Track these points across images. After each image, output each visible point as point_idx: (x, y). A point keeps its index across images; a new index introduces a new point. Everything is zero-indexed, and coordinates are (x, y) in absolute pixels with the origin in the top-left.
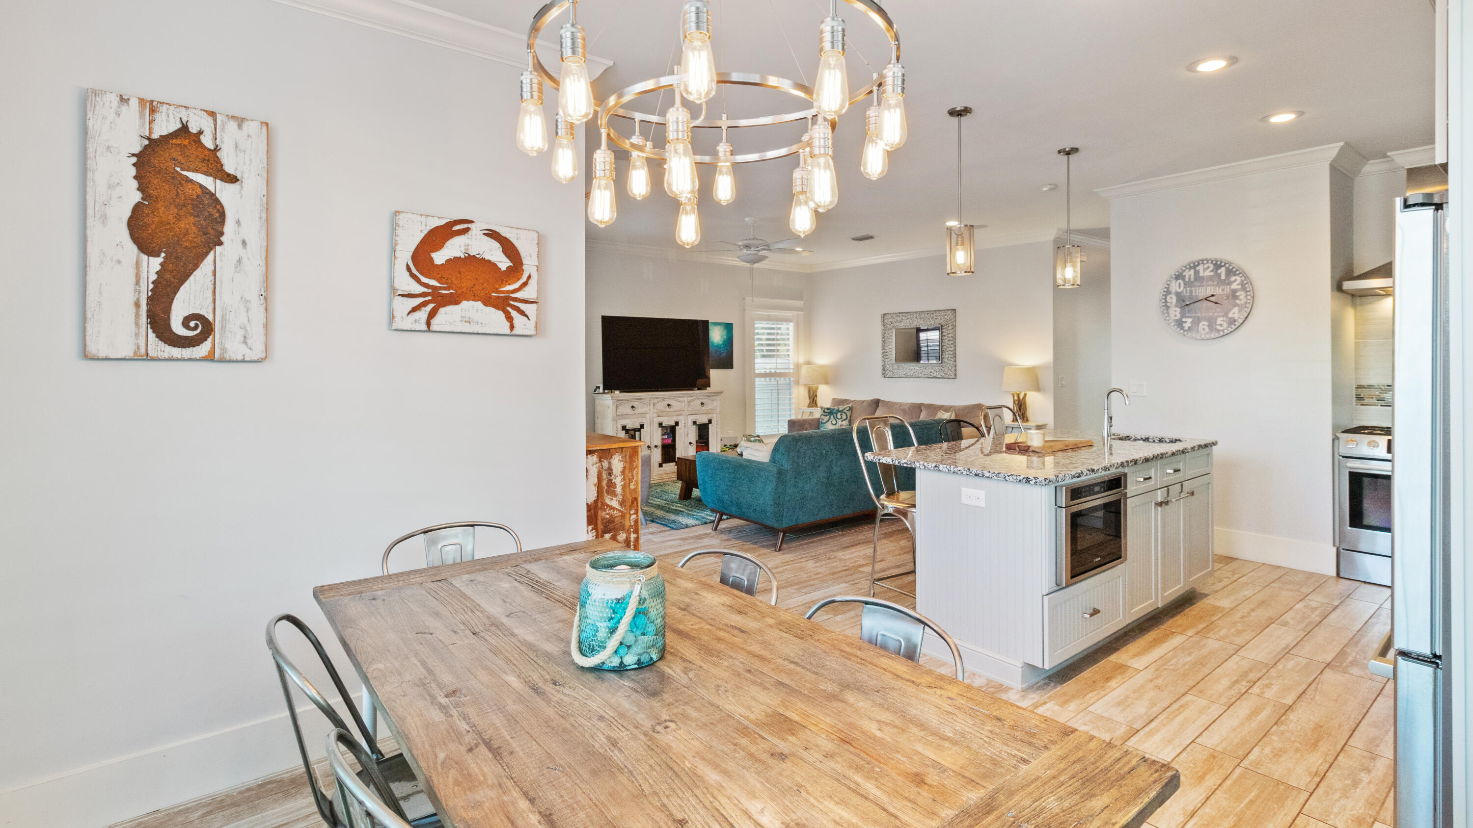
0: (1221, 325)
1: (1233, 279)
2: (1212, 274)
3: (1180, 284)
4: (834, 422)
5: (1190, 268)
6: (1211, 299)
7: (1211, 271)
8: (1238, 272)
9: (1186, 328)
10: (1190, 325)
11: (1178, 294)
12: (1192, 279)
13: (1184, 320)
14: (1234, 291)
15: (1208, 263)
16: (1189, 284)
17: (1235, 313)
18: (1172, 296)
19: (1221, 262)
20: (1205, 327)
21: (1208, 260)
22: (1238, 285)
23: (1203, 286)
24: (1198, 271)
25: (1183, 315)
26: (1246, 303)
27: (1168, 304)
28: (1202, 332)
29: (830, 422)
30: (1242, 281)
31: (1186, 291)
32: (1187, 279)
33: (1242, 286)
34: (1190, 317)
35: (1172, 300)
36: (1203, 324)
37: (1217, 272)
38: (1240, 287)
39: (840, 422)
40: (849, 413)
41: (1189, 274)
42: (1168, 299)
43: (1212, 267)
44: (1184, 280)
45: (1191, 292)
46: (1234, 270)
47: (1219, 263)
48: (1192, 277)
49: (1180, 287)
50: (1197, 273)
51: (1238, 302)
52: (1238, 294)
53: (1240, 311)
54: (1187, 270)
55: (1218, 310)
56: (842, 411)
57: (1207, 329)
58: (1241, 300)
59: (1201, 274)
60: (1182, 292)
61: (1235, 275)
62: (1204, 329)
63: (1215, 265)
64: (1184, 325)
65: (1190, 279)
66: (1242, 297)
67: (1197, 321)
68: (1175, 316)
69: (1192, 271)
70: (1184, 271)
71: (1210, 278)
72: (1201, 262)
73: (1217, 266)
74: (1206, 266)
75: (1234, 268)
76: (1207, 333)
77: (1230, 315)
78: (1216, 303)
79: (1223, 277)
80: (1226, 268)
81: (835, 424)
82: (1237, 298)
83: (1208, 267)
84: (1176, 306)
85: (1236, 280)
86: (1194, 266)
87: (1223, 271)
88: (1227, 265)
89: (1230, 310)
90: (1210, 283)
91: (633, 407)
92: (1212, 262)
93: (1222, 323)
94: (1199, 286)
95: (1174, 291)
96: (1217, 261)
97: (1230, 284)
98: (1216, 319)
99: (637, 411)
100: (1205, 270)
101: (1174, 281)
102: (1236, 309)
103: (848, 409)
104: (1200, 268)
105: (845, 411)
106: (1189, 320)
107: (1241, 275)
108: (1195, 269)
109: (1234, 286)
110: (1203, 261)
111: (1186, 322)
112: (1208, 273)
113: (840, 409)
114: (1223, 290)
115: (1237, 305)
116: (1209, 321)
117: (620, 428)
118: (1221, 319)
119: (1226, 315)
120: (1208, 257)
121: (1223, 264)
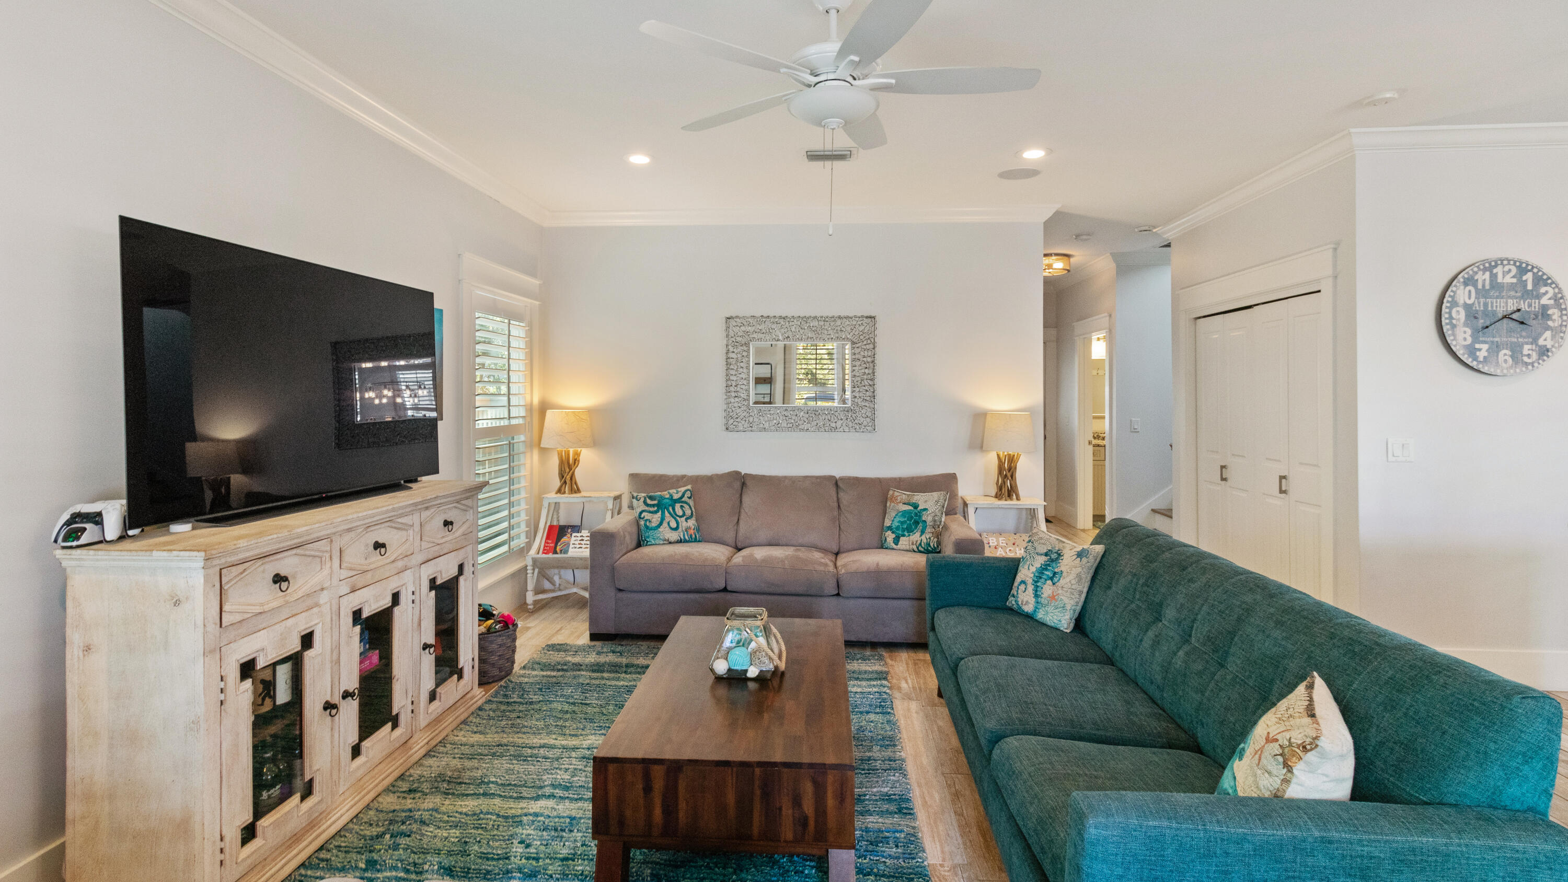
0: (1529, 356)
1: (1543, 290)
2: (1514, 280)
3: (1470, 291)
4: (674, 525)
5: (1485, 270)
6: (1514, 316)
7: (1513, 277)
8: (1549, 281)
9: (1481, 359)
10: (1486, 354)
11: (1467, 307)
12: (1487, 287)
13: (1477, 346)
14: (1545, 308)
15: (1509, 264)
16: (1482, 293)
17: (1546, 339)
18: (1458, 309)
19: (1528, 265)
20: (1506, 357)
21: (1509, 260)
22: (1550, 299)
23: (1502, 298)
24: (1496, 275)
25: (1476, 340)
26: (1561, 325)
27: (1454, 322)
28: (1504, 365)
29: (665, 524)
30: (1555, 295)
31: (1479, 303)
32: (1480, 286)
33: (1555, 300)
34: (1485, 342)
35: (1460, 315)
36: (1504, 354)
37: (1521, 278)
38: (1552, 302)
39: (684, 524)
40: (691, 503)
41: (1483, 278)
42: (1454, 314)
43: (1514, 270)
44: (1475, 286)
45: (1486, 305)
46: (1545, 277)
47: (1524, 265)
48: (1487, 282)
49: (1470, 298)
50: (1494, 277)
51: (1550, 323)
52: (1550, 312)
53: (1553, 337)
54: (1481, 273)
55: (1524, 334)
56: (679, 500)
57: (1510, 361)
58: (1554, 321)
59: (1500, 280)
60: (1473, 304)
61: (1546, 285)
62: (1506, 361)
63: (1519, 268)
64: (1478, 353)
65: (1484, 286)
66: (1555, 317)
67: (1495, 349)
68: (1465, 339)
69: (1488, 274)
70: (1476, 273)
71: (1512, 287)
72: (1501, 261)
73: (1523, 269)
74: (1506, 268)
75: (1544, 274)
76: (1511, 367)
77: (1541, 342)
78: (1522, 323)
79: (1530, 287)
80: (1534, 273)
81: (676, 529)
82: (1549, 317)
83: (1510, 271)
84: (1466, 325)
85: (1547, 292)
86: (1490, 266)
87: (1529, 277)
88: (1535, 270)
89: (1540, 335)
90: (1512, 293)
91: (279, 579)
92: (1515, 264)
93: (1530, 352)
94: (1497, 297)
95: (1461, 302)
96: (1521, 263)
97: (1539, 297)
98: (1521, 346)
99: (298, 588)
100: (1505, 274)
101: (1462, 287)
102: (1548, 334)
103: (688, 494)
104: (1499, 270)
105: (685, 499)
106: (1485, 347)
107: (1554, 286)
108: (1491, 272)
109: (1544, 301)
110: (1502, 260)
111: (1480, 350)
112: (1509, 279)
113: (676, 497)
114: (1530, 305)
115: (1548, 328)
116: (1512, 350)
117: (234, 673)
118: (1529, 347)
119: (1535, 341)
120: (1510, 256)
121: (1530, 267)
